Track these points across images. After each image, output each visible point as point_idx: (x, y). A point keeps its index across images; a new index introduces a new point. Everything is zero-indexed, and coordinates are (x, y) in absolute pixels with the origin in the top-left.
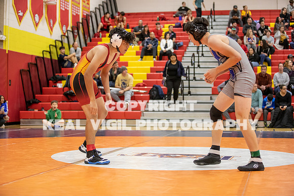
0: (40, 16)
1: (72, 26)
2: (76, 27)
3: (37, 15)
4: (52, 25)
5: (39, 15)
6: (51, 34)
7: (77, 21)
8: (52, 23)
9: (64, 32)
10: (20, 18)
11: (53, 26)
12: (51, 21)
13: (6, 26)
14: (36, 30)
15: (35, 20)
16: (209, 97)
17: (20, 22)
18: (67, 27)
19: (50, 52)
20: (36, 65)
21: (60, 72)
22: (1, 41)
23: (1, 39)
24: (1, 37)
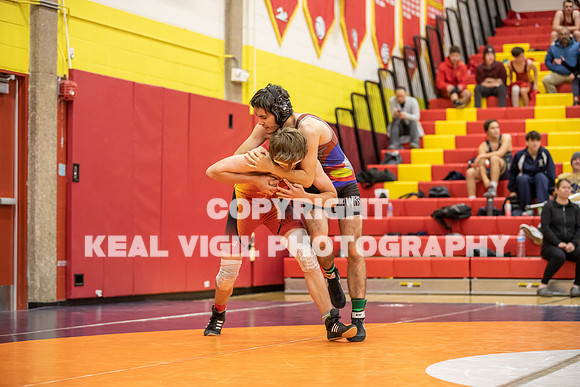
0: (328, 22)
1: (402, 46)
2: (412, 48)
3: (320, 19)
4: (355, 45)
5: (325, 19)
6: (354, 67)
7: (416, 34)
8: (356, 39)
9: (385, 61)
10: (282, 26)
11: (359, 46)
12: (355, 35)
13: (248, 47)
14: (318, 56)
15: (315, 31)
17: (282, 35)
18: (391, 47)
19: (353, 112)
21: (378, 160)
22: (238, 84)
23: (238, 80)
24: (237, 74)
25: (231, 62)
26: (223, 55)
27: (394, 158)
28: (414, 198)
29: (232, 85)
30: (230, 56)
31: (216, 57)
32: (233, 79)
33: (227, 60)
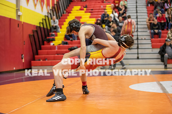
2: (53, 7)
4: (42, 6)
6: (42, 11)
10: (28, 1)
12: (42, 3)
13: (21, 6)
16: (151, 50)
17: (28, 3)
18: (49, 7)
19: (43, 23)
20: (37, 31)
21: (49, 36)
22: (19, 16)
23: (20, 15)
24: (19, 13)
25: (18, 10)
26: (16, 8)
27: (53, 35)
28: (61, 45)
29: (18, 16)
30: (17, 8)
31: (14, 8)
32: (18, 14)
33: (17, 10)
